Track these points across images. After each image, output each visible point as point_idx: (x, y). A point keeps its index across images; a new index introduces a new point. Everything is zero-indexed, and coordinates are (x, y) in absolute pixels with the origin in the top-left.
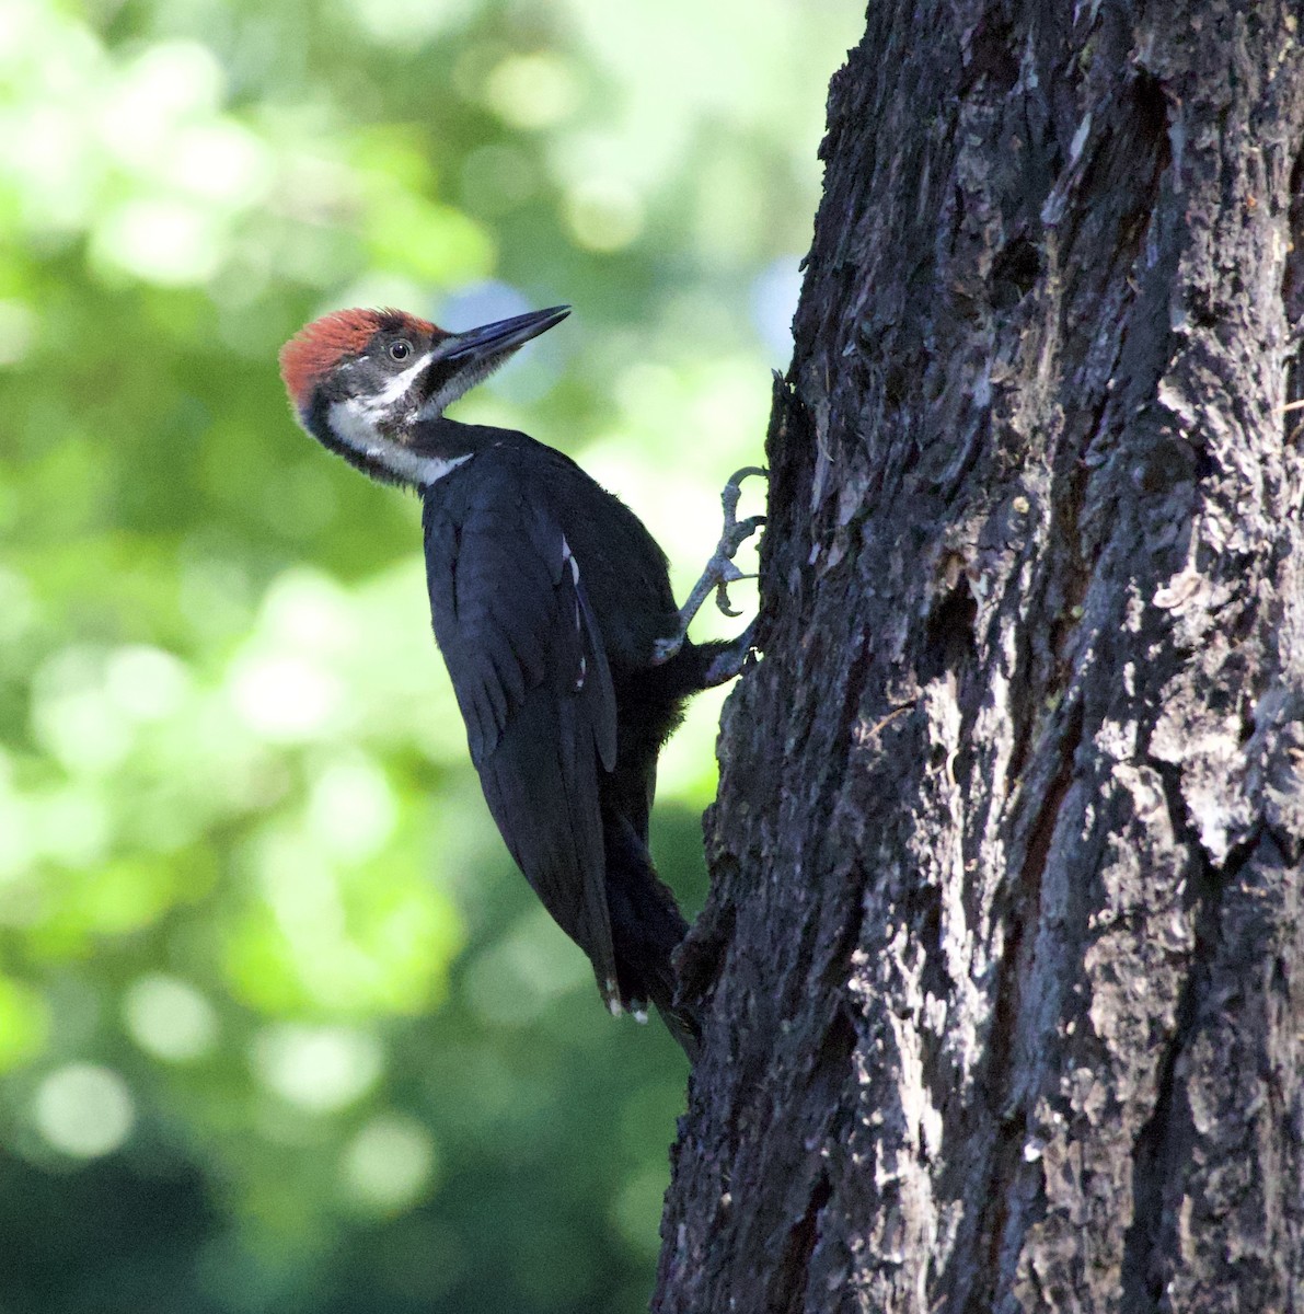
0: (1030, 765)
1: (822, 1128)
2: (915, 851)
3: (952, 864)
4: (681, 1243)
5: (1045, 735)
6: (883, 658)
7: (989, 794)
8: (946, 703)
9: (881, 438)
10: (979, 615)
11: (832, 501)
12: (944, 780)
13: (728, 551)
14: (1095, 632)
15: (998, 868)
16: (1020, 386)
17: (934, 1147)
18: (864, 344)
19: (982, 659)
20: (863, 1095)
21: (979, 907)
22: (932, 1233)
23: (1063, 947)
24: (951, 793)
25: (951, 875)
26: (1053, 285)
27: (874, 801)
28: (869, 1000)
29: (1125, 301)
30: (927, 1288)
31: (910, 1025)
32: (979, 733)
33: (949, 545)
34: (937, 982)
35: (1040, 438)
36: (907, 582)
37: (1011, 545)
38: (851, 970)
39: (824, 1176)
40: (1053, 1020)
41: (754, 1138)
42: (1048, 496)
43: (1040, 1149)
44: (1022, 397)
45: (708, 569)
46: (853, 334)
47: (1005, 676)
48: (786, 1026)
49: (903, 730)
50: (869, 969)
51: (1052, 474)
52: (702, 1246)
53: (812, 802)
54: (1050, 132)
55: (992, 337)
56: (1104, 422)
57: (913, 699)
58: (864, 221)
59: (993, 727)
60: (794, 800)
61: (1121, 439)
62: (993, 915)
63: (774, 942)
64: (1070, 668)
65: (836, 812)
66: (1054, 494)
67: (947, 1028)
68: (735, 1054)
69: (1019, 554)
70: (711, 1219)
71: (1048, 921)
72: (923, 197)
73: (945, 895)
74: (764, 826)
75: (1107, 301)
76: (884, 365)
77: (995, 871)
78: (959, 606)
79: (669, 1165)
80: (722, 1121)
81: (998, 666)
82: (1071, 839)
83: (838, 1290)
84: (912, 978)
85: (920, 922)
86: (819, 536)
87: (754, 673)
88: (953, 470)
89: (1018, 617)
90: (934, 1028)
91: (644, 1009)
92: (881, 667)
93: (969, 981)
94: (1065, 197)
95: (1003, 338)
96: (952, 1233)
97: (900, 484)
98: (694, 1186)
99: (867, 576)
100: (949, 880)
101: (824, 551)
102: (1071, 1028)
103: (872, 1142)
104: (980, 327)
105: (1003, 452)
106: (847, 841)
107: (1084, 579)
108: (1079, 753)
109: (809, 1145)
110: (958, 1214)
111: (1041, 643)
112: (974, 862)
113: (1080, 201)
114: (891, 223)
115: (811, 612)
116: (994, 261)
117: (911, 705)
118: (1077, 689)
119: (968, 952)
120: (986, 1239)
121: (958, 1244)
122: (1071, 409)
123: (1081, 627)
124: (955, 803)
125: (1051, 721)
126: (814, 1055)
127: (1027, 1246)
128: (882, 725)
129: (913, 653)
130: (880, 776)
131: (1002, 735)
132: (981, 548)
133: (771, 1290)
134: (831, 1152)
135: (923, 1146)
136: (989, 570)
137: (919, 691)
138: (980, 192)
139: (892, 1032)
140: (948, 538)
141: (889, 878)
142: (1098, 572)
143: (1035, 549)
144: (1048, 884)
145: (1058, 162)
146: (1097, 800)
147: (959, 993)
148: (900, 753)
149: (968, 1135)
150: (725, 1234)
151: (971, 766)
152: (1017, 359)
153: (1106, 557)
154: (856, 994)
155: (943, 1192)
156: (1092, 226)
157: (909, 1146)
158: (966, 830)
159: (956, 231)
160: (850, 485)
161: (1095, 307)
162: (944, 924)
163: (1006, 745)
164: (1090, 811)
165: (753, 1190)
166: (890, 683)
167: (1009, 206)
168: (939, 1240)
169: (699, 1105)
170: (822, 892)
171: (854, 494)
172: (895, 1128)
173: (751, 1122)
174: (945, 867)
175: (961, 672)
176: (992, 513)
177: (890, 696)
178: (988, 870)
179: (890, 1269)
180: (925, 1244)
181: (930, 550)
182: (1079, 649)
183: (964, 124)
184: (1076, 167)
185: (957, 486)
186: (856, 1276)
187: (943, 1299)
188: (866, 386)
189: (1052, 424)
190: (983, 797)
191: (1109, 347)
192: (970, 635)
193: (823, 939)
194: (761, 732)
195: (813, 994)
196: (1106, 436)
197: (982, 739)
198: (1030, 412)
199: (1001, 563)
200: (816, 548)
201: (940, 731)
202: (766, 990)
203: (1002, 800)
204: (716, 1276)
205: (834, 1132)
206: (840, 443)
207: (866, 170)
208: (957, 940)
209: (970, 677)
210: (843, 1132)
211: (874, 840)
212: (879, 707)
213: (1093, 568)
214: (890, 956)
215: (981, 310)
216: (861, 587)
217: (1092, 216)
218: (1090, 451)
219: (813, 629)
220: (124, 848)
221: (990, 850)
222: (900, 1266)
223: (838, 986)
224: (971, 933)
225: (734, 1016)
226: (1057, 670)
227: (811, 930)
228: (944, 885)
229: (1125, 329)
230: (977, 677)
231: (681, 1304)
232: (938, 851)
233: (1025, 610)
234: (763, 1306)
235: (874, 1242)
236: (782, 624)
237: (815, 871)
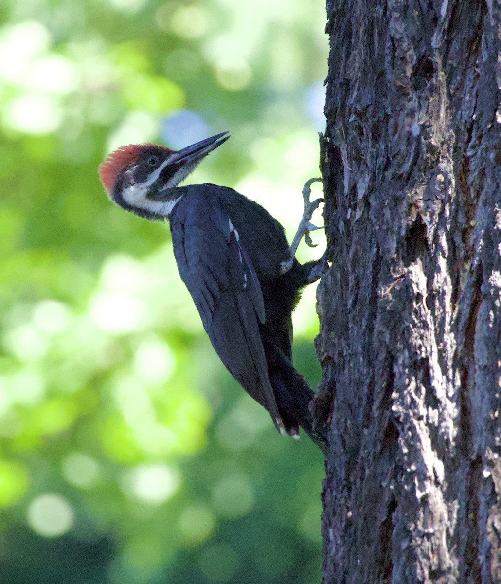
0: (461, 296)
1: (389, 476)
2: (414, 343)
3: (431, 347)
4: (331, 537)
5: (467, 281)
6: (388, 257)
7: (444, 312)
8: (419, 274)
9: (372, 156)
10: (428, 231)
11: (354, 188)
12: (422, 309)
13: (308, 217)
14: (483, 231)
15: (453, 345)
16: (433, 124)
17: (441, 478)
18: (359, 115)
19: (433, 251)
20: (406, 458)
21: (447, 364)
22: (446, 517)
23: (488, 378)
24: (427, 314)
25: (432, 352)
26: (441, 76)
27: (392, 323)
28: (402, 414)
29: (475, 79)
30: (447, 542)
31: (423, 423)
32: (436, 285)
33: (410, 201)
34: (433, 402)
35: (445, 147)
36: (393, 220)
37: (438, 197)
38: (392, 402)
39: (393, 497)
40: (488, 411)
41: (358, 485)
42: (452, 172)
43: (490, 471)
44: (434, 128)
45: (300, 227)
46: (353, 110)
47: (444, 257)
48: (366, 431)
49: (401, 288)
50: (400, 400)
51: (453, 162)
52: (341, 537)
53: (364, 327)
54: (430, 6)
55: (417, 104)
56: (473, 134)
57: (403, 273)
58: (351, 58)
59: (442, 281)
60: (355, 327)
61: (482, 141)
62: (454, 367)
63: (355, 394)
64: (473, 249)
65: (375, 330)
66: (455, 170)
67: (440, 422)
68: (345, 449)
69: (442, 201)
70: (344, 524)
71: (479, 367)
72: (376, 44)
73: (430, 361)
74: (343, 343)
75: (467, 79)
76: (369, 124)
77: (452, 347)
78: (418, 228)
79: (321, 503)
80: (343, 479)
81: (440, 253)
82: (485, 327)
83: (406, 549)
84: (420, 401)
85: (421, 375)
86: (350, 206)
87: (328, 272)
88: (407, 167)
89: (446, 229)
90: (434, 423)
91: (298, 433)
92: (387, 261)
93: (447, 399)
94: (441, 35)
95: (422, 103)
96: (455, 516)
97: (384, 177)
98: (334, 510)
99: (374, 221)
100: (431, 354)
101: (353, 212)
102: (497, 414)
103: (413, 479)
104: (410, 100)
105: (429, 155)
106: (382, 342)
107: (474, 208)
108: (482, 288)
109: (384, 484)
110: (457, 506)
111: (458, 240)
112: (442, 344)
113: (448, 36)
114: (363, 58)
115: (351, 241)
116: (413, 68)
117: (402, 276)
118: (478, 258)
119: (444, 386)
120: (471, 516)
121: (459, 520)
122: (458, 131)
123: (476, 230)
124: (429, 319)
125: (468, 275)
126: (381, 443)
127: (491, 516)
128: (390, 288)
129: (400, 253)
130: (392, 311)
131: (447, 285)
132: (425, 201)
133: (376, 554)
134: (395, 487)
135: (436, 477)
136: (430, 210)
137: (406, 270)
138: (402, 38)
139: (415, 428)
140: (409, 198)
141: (403, 358)
142: (480, 204)
143: (450, 197)
144: (477, 350)
145: (436, 19)
146: (494, 308)
147: (443, 405)
148: (400, 300)
149: (456, 469)
150: (352, 530)
151: (434, 300)
152: (430, 111)
153: (483, 197)
154: (396, 412)
155: (448, 497)
156: (455, 46)
157: (430, 478)
158: (436, 330)
159: (394, 57)
160: (361, 180)
161: (462, 83)
162: (432, 374)
163: (449, 289)
164: (491, 313)
165: (361, 510)
166: (391, 268)
167: (416, 43)
168: (450, 519)
169: (331, 474)
170: (374, 368)
171: (363, 184)
172: (422, 471)
173: (356, 477)
174: (429, 349)
175: (423, 258)
176: (428, 183)
177: (392, 274)
178: (448, 347)
179: (429, 536)
180: (443, 522)
181: (402, 204)
182: (476, 241)
183: (391, 8)
184: (445, 19)
185: (410, 174)
186: (414, 541)
187: (455, 546)
188: (362, 134)
189: (450, 140)
190: (441, 314)
191: (470, 101)
192: (426, 241)
193: (377, 389)
194: (335, 299)
195: (376, 415)
196: (475, 142)
197: (438, 288)
198: (439, 135)
199: (435, 206)
200: (349, 211)
201: (418, 286)
202: (354, 417)
203: (450, 314)
204: (349, 550)
205: (395, 477)
206: (354, 162)
207: (348, 35)
208: (439, 381)
209: (428, 260)
210: (399, 476)
211: (394, 340)
212: (389, 279)
213: (477, 201)
214: (409, 393)
215: (410, 92)
216: (372, 226)
217: (455, 41)
218: (468, 149)
219: (353, 248)
220: (52, 394)
221: (448, 337)
222: (433, 534)
223: (387, 410)
224: (444, 377)
225: (342, 430)
226: (467, 251)
227: (371, 386)
228: (429, 357)
229: (477, 91)
230: (431, 259)
231: (335, 565)
232: (425, 342)
233: (449, 226)
234: (373, 561)
235: (420, 524)
236: (338, 249)
237: (370, 359)
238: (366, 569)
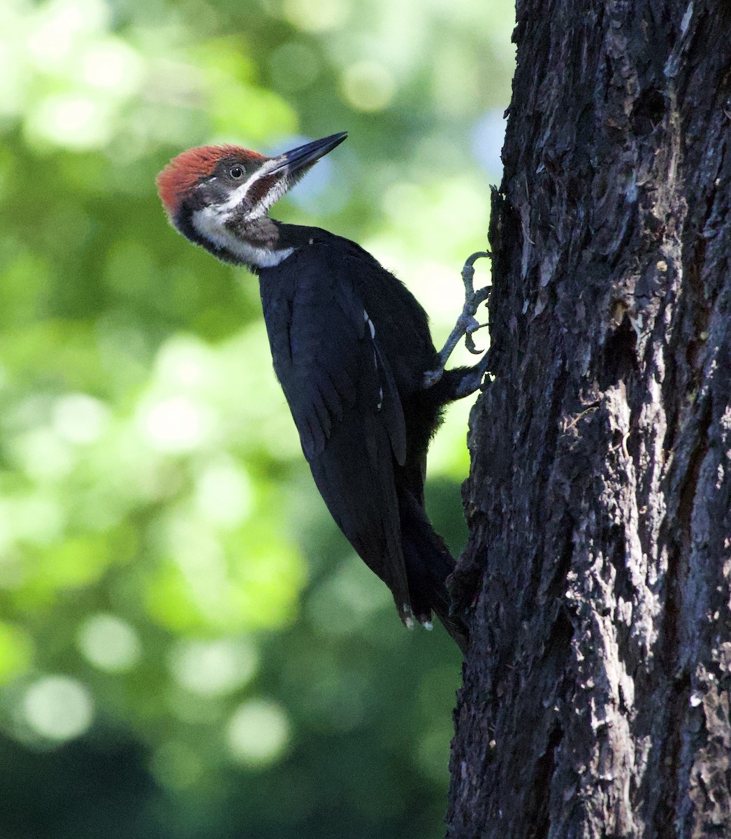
0: (679, 441)
1: (553, 693)
2: (605, 503)
3: (630, 510)
4: (464, 775)
5: (687, 420)
6: (576, 375)
7: (652, 461)
8: (620, 402)
9: (566, 227)
10: (638, 342)
11: (535, 271)
12: (621, 454)
13: (471, 310)
14: (717, 348)
15: (662, 511)
16: (657, 187)
17: (629, 702)
18: (551, 165)
19: (642, 371)
20: (580, 669)
21: (650, 538)
22: (632, 759)
23: (707, 561)
24: (627, 462)
25: (630, 517)
26: (675, 117)
27: (576, 471)
28: (580, 604)
29: (722, 126)
30: (631, 796)
31: (608, 620)
32: (643, 421)
33: (615, 296)
34: (625, 591)
35: (672, 221)
36: (589, 321)
37: (657, 293)
38: (567, 585)
39: (557, 723)
40: (704, 611)
41: (508, 702)
42: (680, 259)
43: (701, 698)
44: (659, 193)
45: (458, 323)
46: (543, 158)
47: (658, 382)
48: (526, 625)
49: (592, 421)
50: (579, 584)
51: (681, 245)
52: (477, 777)
53: (534, 474)
54: (666, 16)
55: (636, 156)
56: (714, 207)
57: (597, 400)
58: (546, 82)
59: (652, 416)
60: (522, 473)
61: (726, 217)
62: (660, 542)
63: (514, 569)
64: (701, 372)
65: (551, 479)
66: (684, 257)
67: (633, 620)
68: (493, 646)
69: (663, 299)
70: (483, 757)
71: (697, 546)
72: (584, 64)
73: (627, 531)
74: (502, 491)
75: (712, 126)
76: (564, 178)
77: (659, 513)
78: (625, 336)
79: (452, 724)
80: (487, 691)
81: (653, 375)
82: (709, 488)
83: (571, 800)
84: (608, 588)
85: (611, 550)
86: (528, 296)
87: (490, 389)
88: (615, 245)
89: (664, 341)
90: (625, 621)
91: (429, 619)
92: (575, 380)
93: (646, 588)
94: (679, 59)
95: (643, 155)
96: (645, 758)
97: (580, 256)
98: (470, 736)
99: (562, 320)
100: (629, 521)
101: (532, 305)
102: (717, 615)
103: (588, 700)
104: (628, 149)
105: (648, 232)
106: (559, 498)
107: (708, 314)
108: (710, 431)
109: (546, 704)
110: (649, 745)
111: (681, 359)
112: (645, 507)
113: (690, 60)
114: (563, 82)
115: (525, 346)
116: (634, 103)
117: (596, 404)
118: (707, 387)
119: (644, 568)
120: (668, 761)
121: (649, 765)
122: (692, 200)
123: (707, 346)
124: (630, 469)
125: (691, 410)
126: (545, 644)
127: (696, 763)
128: (578, 419)
129: (595, 370)
130: (577, 454)
131: (659, 422)
132: (637, 297)
133: (526, 804)
134: (561, 709)
135: (622, 700)
136: (644, 311)
137: (601, 395)
138: (622, 58)
139: (597, 625)
140: (614, 291)
141: (588, 522)
142: (716, 309)
143: (673, 295)
144: (695, 519)
145: (673, 36)
146: (725, 461)
147: (640, 596)
148: (590, 437)
149: (652, 691)
150: (494, 766)
151: (640, 443)
152: (654, 168)
153: (721, 299)
154: (571, 601)
155: (637, 731)
156: (698, 77)
157: (613, 701)
158: (638, 486)
159: (607, 86)
160: (546, 259)
161: (704, 130)
162: (627, 550)
163: (661, 428)
164: (720, 469)
165: (510, 738)
166: (581, 391)
167: (642, 67)
168: (637, 763)
169: (470, 682)
170: (544, 534)
171: (550, 265)
172: (603, 690)
173: (505, 690)
174: (626, 512)
175: (629, 380)
176: (643, 273)
177: (582, 399)
178: (654, 512)
179: (605, 785)
180: (627, 766)
181: (603, 299)
182: (706, 362)
183: (608, 13)
184: (686, 37)
185: (618, 255)
186: (582, 791)
187: (642, 803)
188: (553, 192)
189: (680, 211)
190: (648, 464)
191: (714, 158)
192: (634, 355)
193: (547, 565)
194: (495, 430)
195: (542, 602)
196: (716, 217)
197: (646, 425)
198: (664, 204)
199: (651, 306)
200: (526, 304)
201: (617, 421)
202: (511, 602)
203: (661, 465)
204: (488, 796)
205: (562, 695)
206: (538, 232)
207: (545, 45)
208: (637, 561)
209: (635, 384)
210: (569, 694)
211: (577, 496)
212: (575, 407)
213: (713, 304)
214: (592, 574)
215: (628, 138)
216: (558, 327)
217: (697, 71)
218: (705, 228)
219: (528, 357)
220: (73, 530)
221: (656, 499)
222: (612, 782)
223: (559, 597)
224: (645, 555)
225: (490, 620)
227: (538, 560)
228: (626, 525)
229: (725, 144)
230: (639, 383)
231: (466, 817)
232: (621, 502)
233: (670, 336)
234: (522, 815)
235: (593, 766)
236: (506, 355)
237: (539, 520)
238: (511, 824)
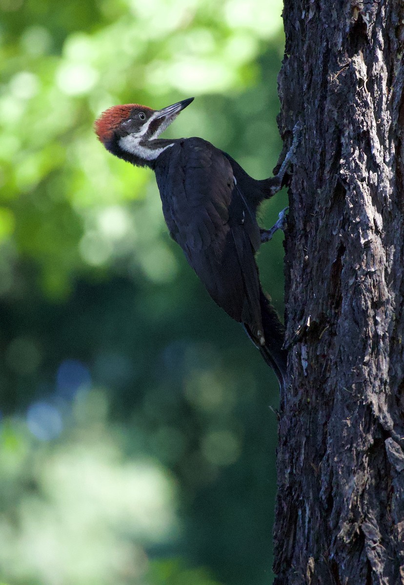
0: (395, 81)
1: (338, 226)
2: (357, 119)
3: (371, 122)
4: (293, 276)
5: (399, 69)
6: (335, 50)
7: (381, 94)
8: (361, 63)
10: (368, 28)
12: (364, 91)
17: (380, 227)
19: (372, 44)
20: (351, 212)
21: (384, 136)
22: (385, 259)
24: (368, 96)
25: (372, 126)
27: (339, 103)
28: (348, 177)
30: (385, 279)
31: (365, 184)
32: (374, 72)
33: (353, 4)
34: (373, 167)
36: (339, 21)
37: (376, 1)
38: (340, 167)
39: (342, 243)
41: (313, 234)
47: (381, 50)
48: (319, 191)
49: (346, 75)
50: (347, 165)
52: (300, 276)
53: (317, 107)
57: (348, 63)
59: (379, 69)
60: (310, 107)
62: (389, 138)
63: (310, 160)
65: (326, 109)
67: (379, 183)
68: (302, 203)
69: (379, 3)
70: (302, 266)
73: (371, 134)
74: (300, 118)
77: (388, 122)
78: (360, 26)
79: (283, 248)
80: (301, 229)
81: (378, 46)
83: (353, 285)
84: (363, 166)
85: (363, 145)
86: (304, 9)
87: (288, 62)
89: (382, 27)
90: (374, 183)
92: (335, 53)
93: (384, 164)
96: (392, 258)
99: (324, 20)
100: (371, 128)
101: (307, 13)
103: (358, 229)
106: (332, 119)
109: (334, 233)
110: (393, 250)
111: (392, 35)
112: (380, 120)
115: (305, 37)
117: (348, 65)
119: (382, 153)
121: (394, 261)
124: (369, 99)
125: (401, 64)
126: (331, 200)
128: (338, 75)
129: (345, 46)
130: (339, 94)
131: (383, 72)
132: (365, 4)
133: (328, 289)
134: (343, 235)
135: (376, 227)
136: (369, 11)
137: (350, 60)
139: (359, 187)
140: (352, 2)
141: (349, 131)
143: (385, 1)
147: (381, 169)
148: (346, 84)
149: (392, 220)
150: (308, 270)
151: (373, 84)
154: (343, 175)
155: (386, 244)
157: (371, 228)
158: (375, 108)
162: (372, 144)
163: (385, 75)
165: (316, 253)
166: (338, 59)
168: (388, 261)
170: (325, 140)
172: (365, 222)
173: (312, 228)
174: (369, 123)
175: (364, 50)
177: (339, 63)
178: (385, 122)
179: (371, 274)
180: (382, 263)
181: (346, 6)
186: (359, 279)
187: (392, 282)
190: (379, 95)
192: (366, 36)
193: (328, 156)
194: (293, 85)
195: (328, 178)
197: (376, 74)
199: (373, 8)
200: (304, 13)
201: (360, 73)
202: (310, 179)
203: (386, 96)
204: (307, 286)
205: (343, 227)
208: (378, 150)
209: (368, 51)
210: (346, 227)
211: (342, 117)
212: (336, 68)
214: (354, 160)
216: (323, 24)
219: (307, 42)
221: (385, 114)
222: (375, 272)
223: (336, 173)
224: (382, 146)
225: (300, 190)
226: (400, 44)
227: (323, 154)
228: (370, 130)
230: (370, 52)
231: (296, 299)
232: (366, 118)
233: (385, 24)
234: (326, 295)
235: (364, 265)
236: (295, 43)
237: (322, 132)
238: (321, 301)
